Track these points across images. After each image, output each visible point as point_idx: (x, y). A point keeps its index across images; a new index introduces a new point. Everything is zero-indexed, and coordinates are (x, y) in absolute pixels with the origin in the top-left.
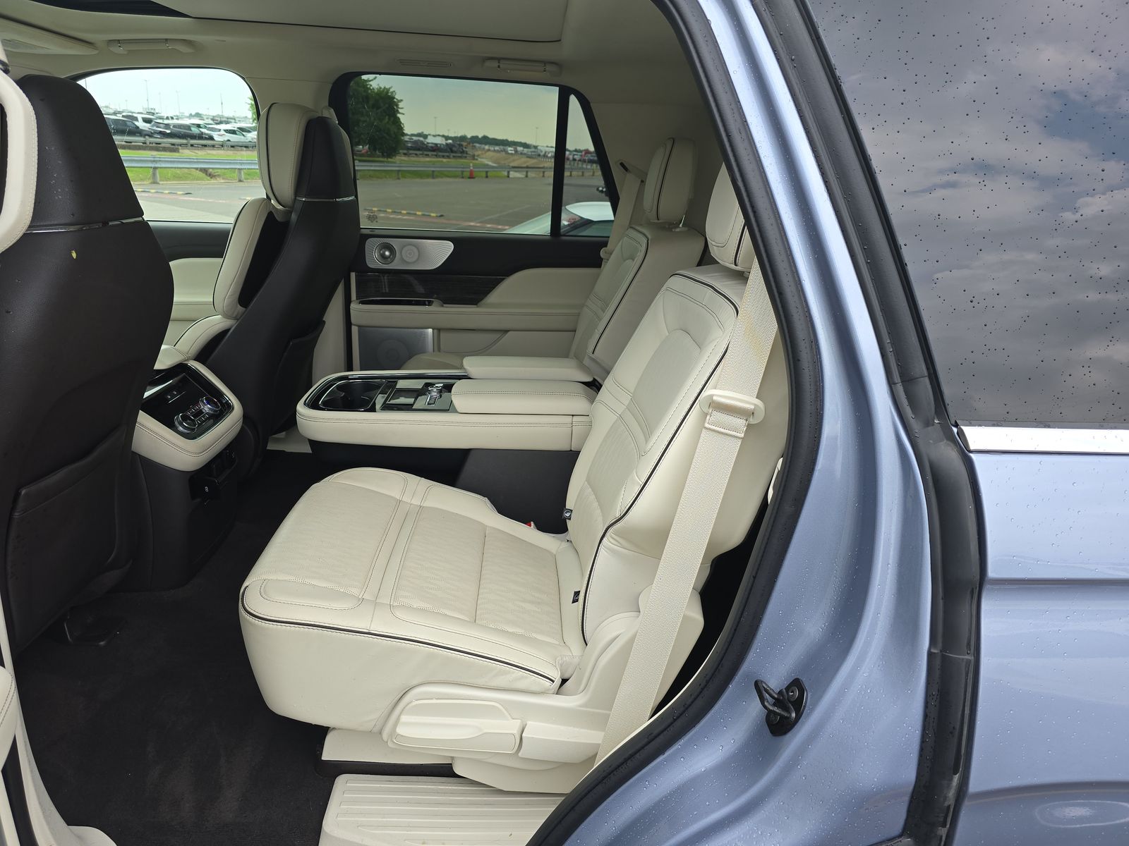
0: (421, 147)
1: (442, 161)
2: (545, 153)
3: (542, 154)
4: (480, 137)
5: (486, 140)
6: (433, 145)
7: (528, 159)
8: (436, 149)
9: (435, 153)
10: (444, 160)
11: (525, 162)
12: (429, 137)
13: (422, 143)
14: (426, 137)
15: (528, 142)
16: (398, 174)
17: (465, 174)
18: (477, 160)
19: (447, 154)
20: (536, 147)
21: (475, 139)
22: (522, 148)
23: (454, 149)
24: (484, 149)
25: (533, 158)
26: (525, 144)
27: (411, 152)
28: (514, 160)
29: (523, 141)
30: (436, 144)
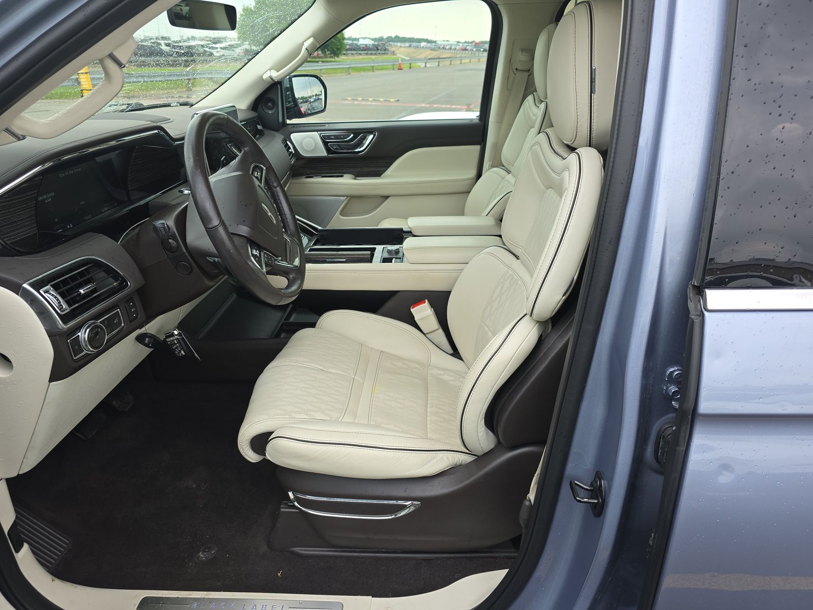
0: (357, 49)
1: (371, 58)
2: (444, 46)
3: (441, 47)
4: (393, 37)
5: (397, 39)
6: (364, 46)
7: (432, 51)
8: (366, 49)
9: (366, 52)
10: (373, 57)
11: (430, 54)
12: (360, 40)
13: (356, 45)
14: (358, 40)
15: (430, 38)
16: (349, 71)
17: (395, 66)
18: (396, 55)
19: (375, 52)
20: (435, 42)
21: (390, 39)
22: (426, 44)
23: (379, 48)
24: (397, 46)
25: (435, 50)
26: (427, 39)
27: (349, 52)
28: (421, 53)
29: (425, 38)
30: (366, 45)
